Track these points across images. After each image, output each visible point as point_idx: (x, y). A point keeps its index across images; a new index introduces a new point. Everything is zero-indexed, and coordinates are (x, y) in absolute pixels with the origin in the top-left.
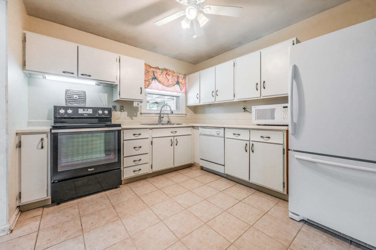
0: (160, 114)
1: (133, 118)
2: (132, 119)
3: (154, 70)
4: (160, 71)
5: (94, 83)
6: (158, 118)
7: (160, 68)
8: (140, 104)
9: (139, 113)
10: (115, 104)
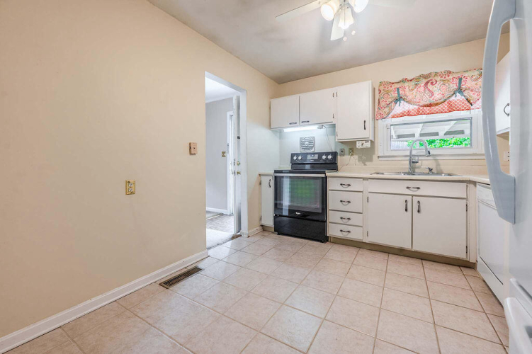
0: (411, 156)
1: (366, 163)
2: (365, 165)
3: (397, 86)
4: (413, 83)
5: (315, 127)
6: (408, 162)
7: (409, 79)
8: (365, 144)
9: (375, 157)
10: (343, 146)
